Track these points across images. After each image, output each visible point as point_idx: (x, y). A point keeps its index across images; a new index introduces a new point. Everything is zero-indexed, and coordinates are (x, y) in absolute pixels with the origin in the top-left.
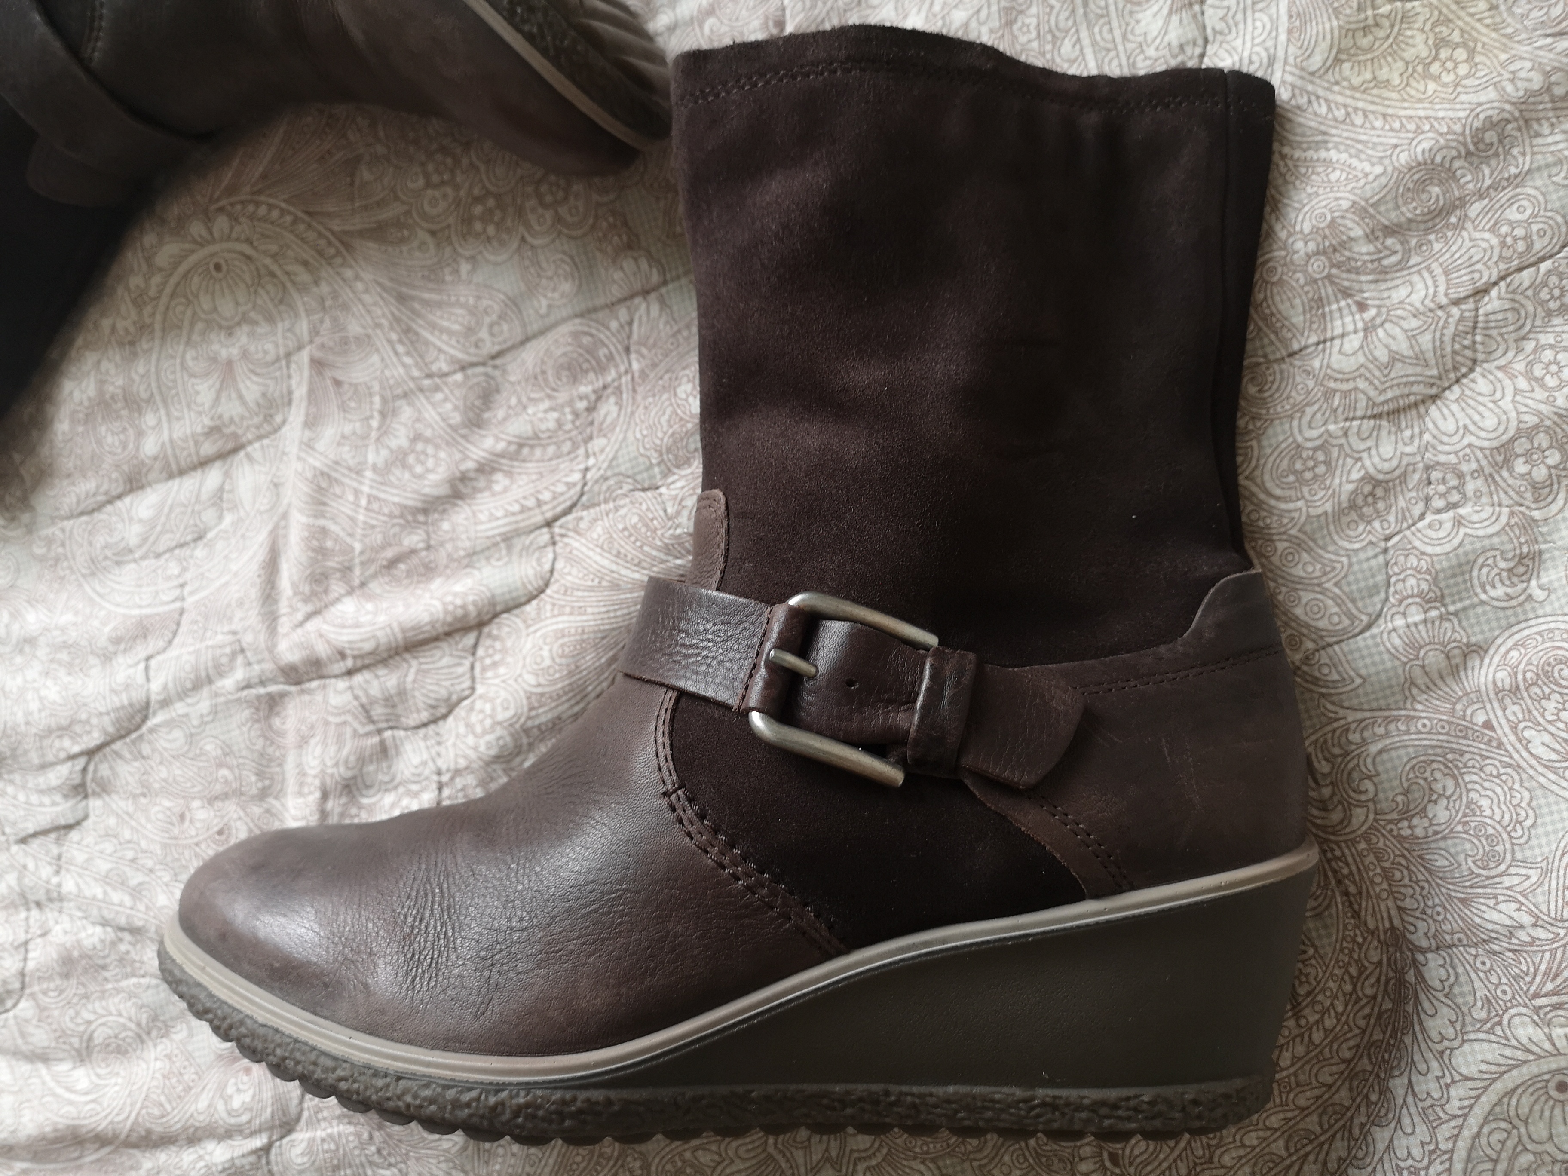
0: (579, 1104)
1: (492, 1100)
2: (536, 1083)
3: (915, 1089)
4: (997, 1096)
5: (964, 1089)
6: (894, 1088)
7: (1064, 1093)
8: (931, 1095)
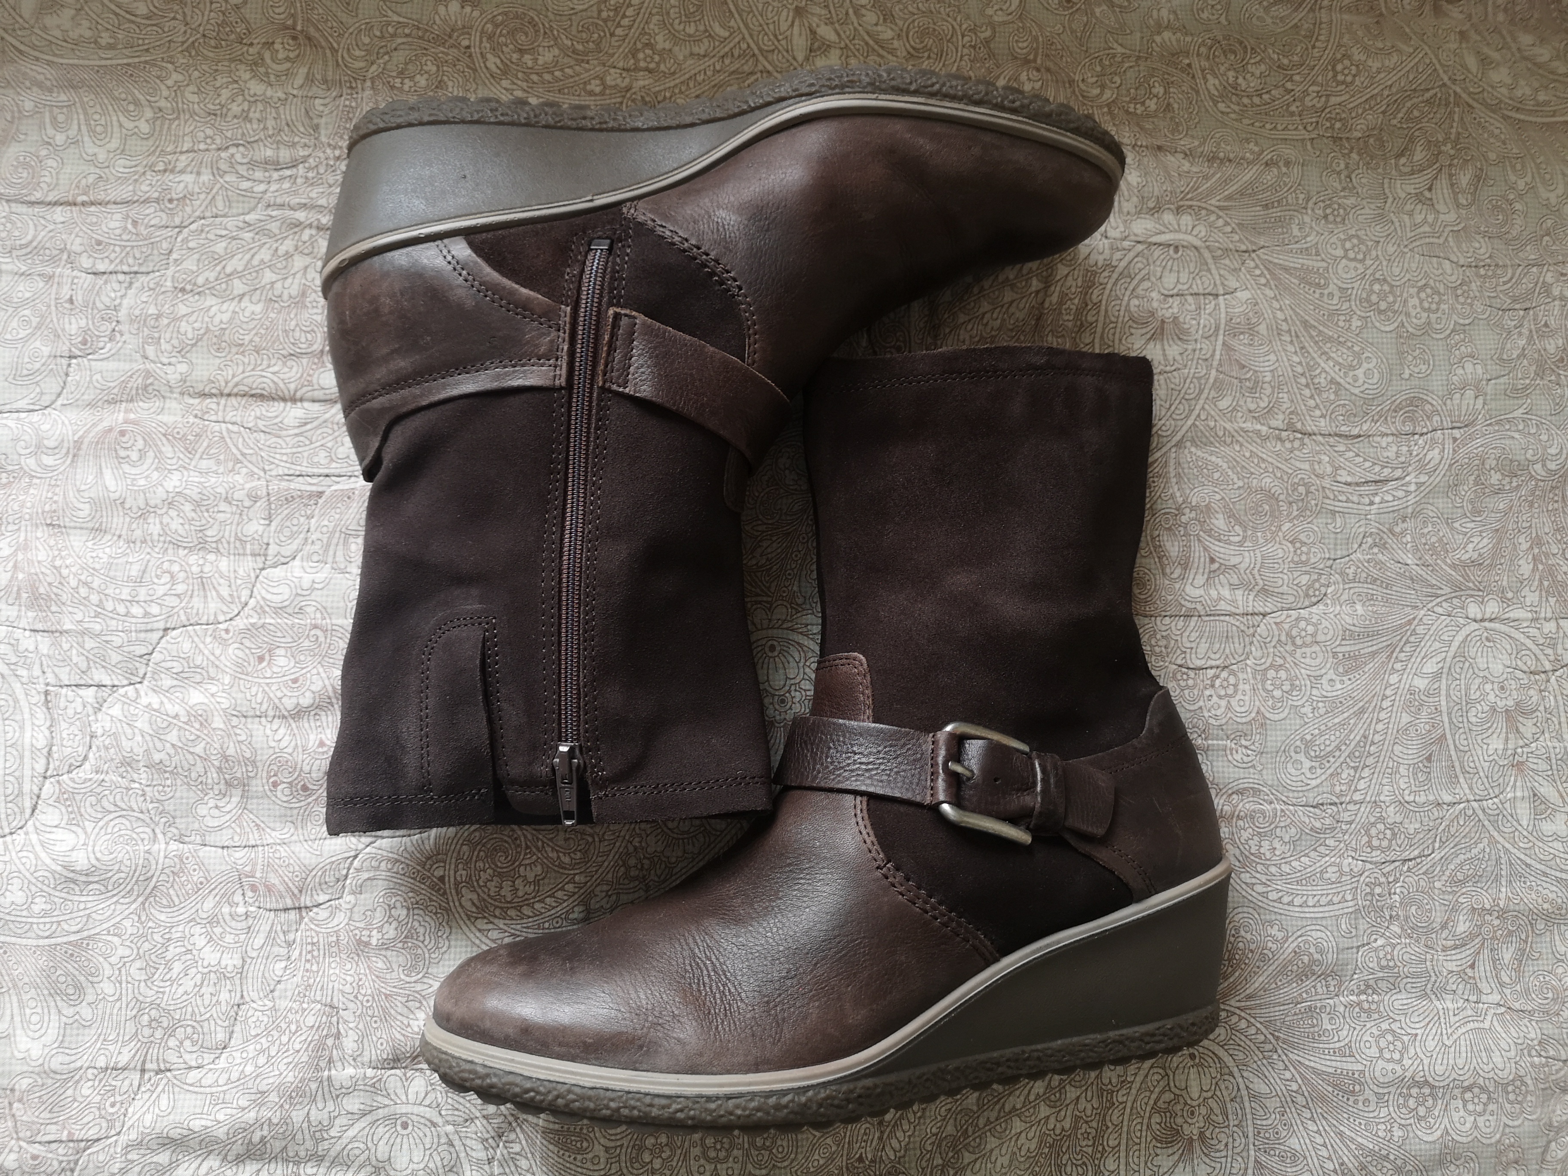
0: (858, 1090)
1: (803, 1099)
2: (829, 1081)
3: (1039, 1047)
4: (1087, 1041)
5: (1067, 1041)
6: (1027, 1048)
7: (1124, 1031)
8: (1048, 1049)
